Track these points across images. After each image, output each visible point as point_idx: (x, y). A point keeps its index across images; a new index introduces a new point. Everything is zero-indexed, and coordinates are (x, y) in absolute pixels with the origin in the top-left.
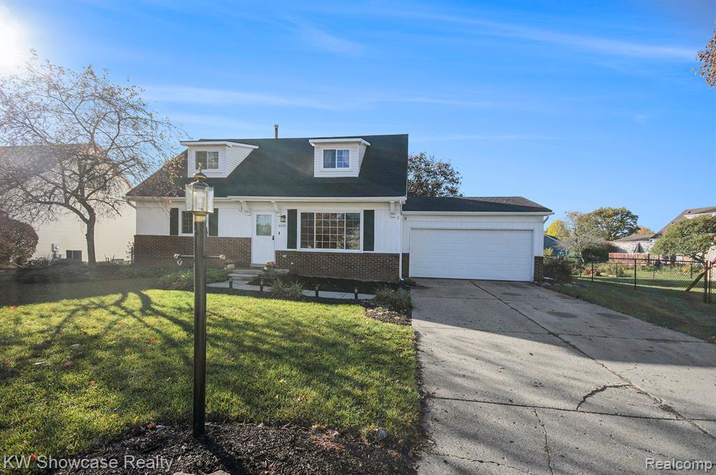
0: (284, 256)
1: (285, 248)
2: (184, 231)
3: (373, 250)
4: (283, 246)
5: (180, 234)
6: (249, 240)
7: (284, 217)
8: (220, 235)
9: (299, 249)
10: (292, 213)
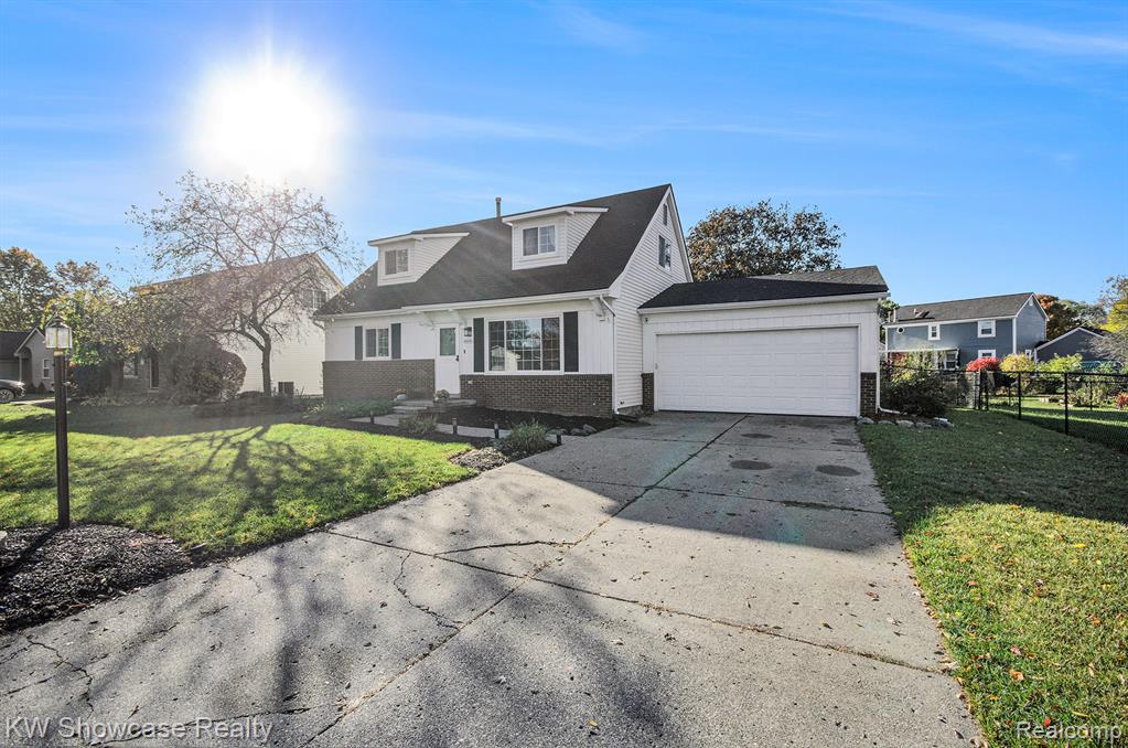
0: (470, 382)
1: (471, 372)
2: (369, 355)
3: (577, 370)
4: (469, 369)
5: (365, 358)
6: (431, 363)
7: (469, 329)
8: (403, 358)
9: (487, 372)
10: (479, 323)
